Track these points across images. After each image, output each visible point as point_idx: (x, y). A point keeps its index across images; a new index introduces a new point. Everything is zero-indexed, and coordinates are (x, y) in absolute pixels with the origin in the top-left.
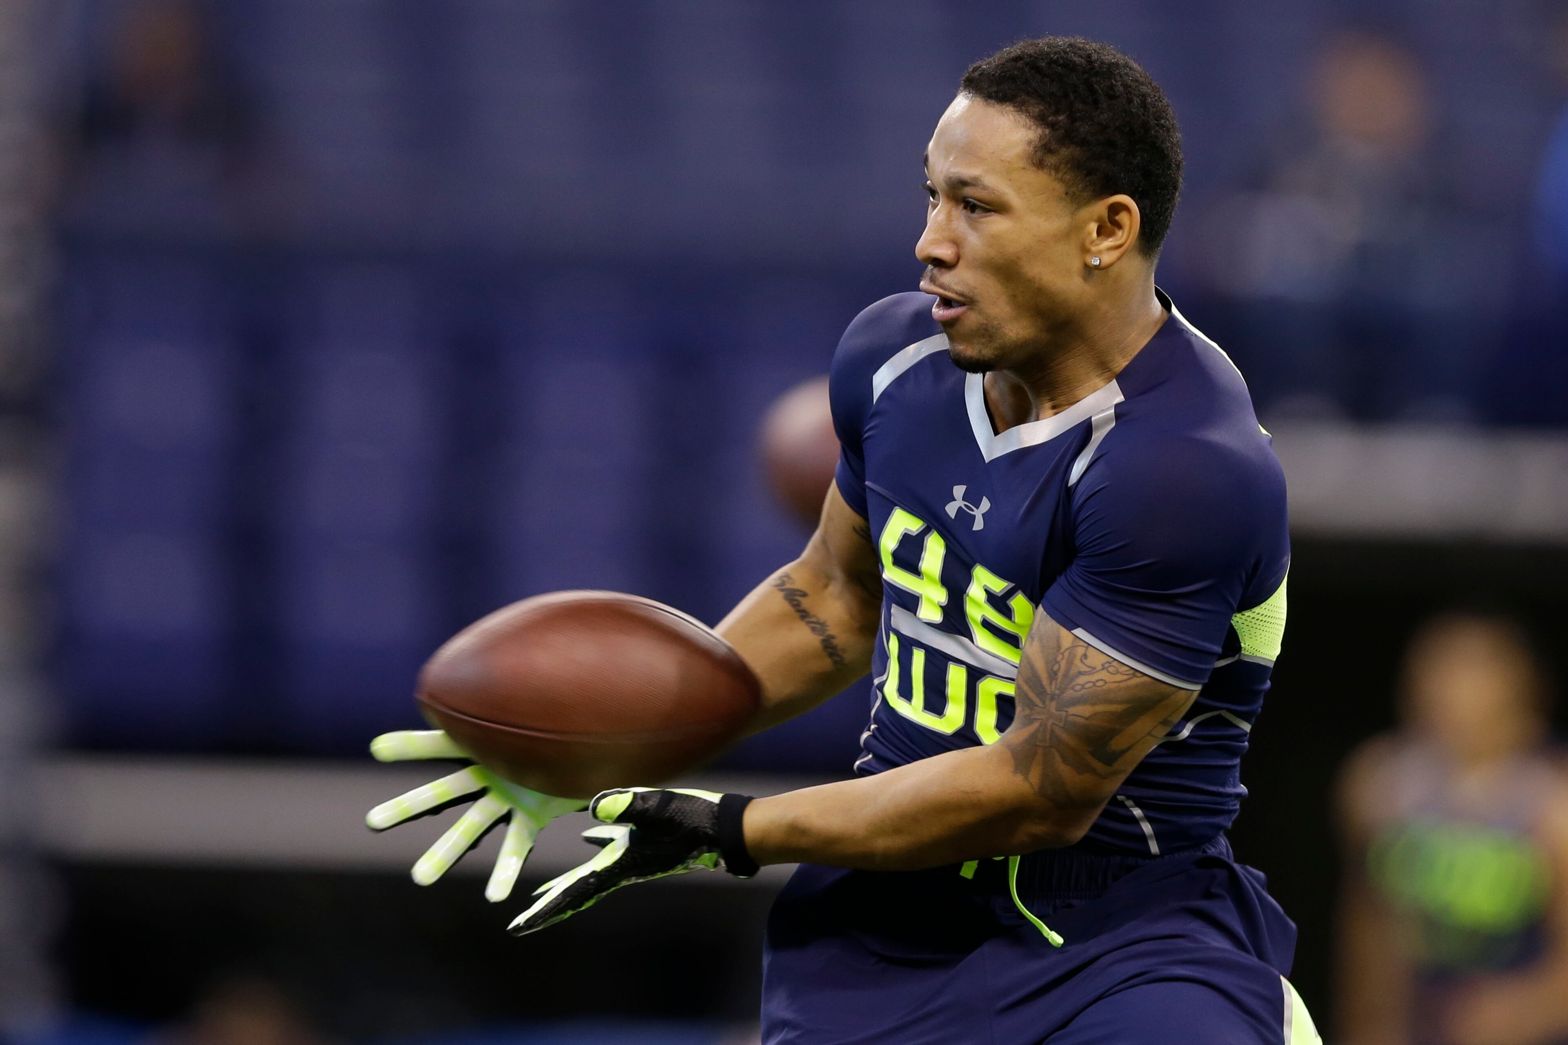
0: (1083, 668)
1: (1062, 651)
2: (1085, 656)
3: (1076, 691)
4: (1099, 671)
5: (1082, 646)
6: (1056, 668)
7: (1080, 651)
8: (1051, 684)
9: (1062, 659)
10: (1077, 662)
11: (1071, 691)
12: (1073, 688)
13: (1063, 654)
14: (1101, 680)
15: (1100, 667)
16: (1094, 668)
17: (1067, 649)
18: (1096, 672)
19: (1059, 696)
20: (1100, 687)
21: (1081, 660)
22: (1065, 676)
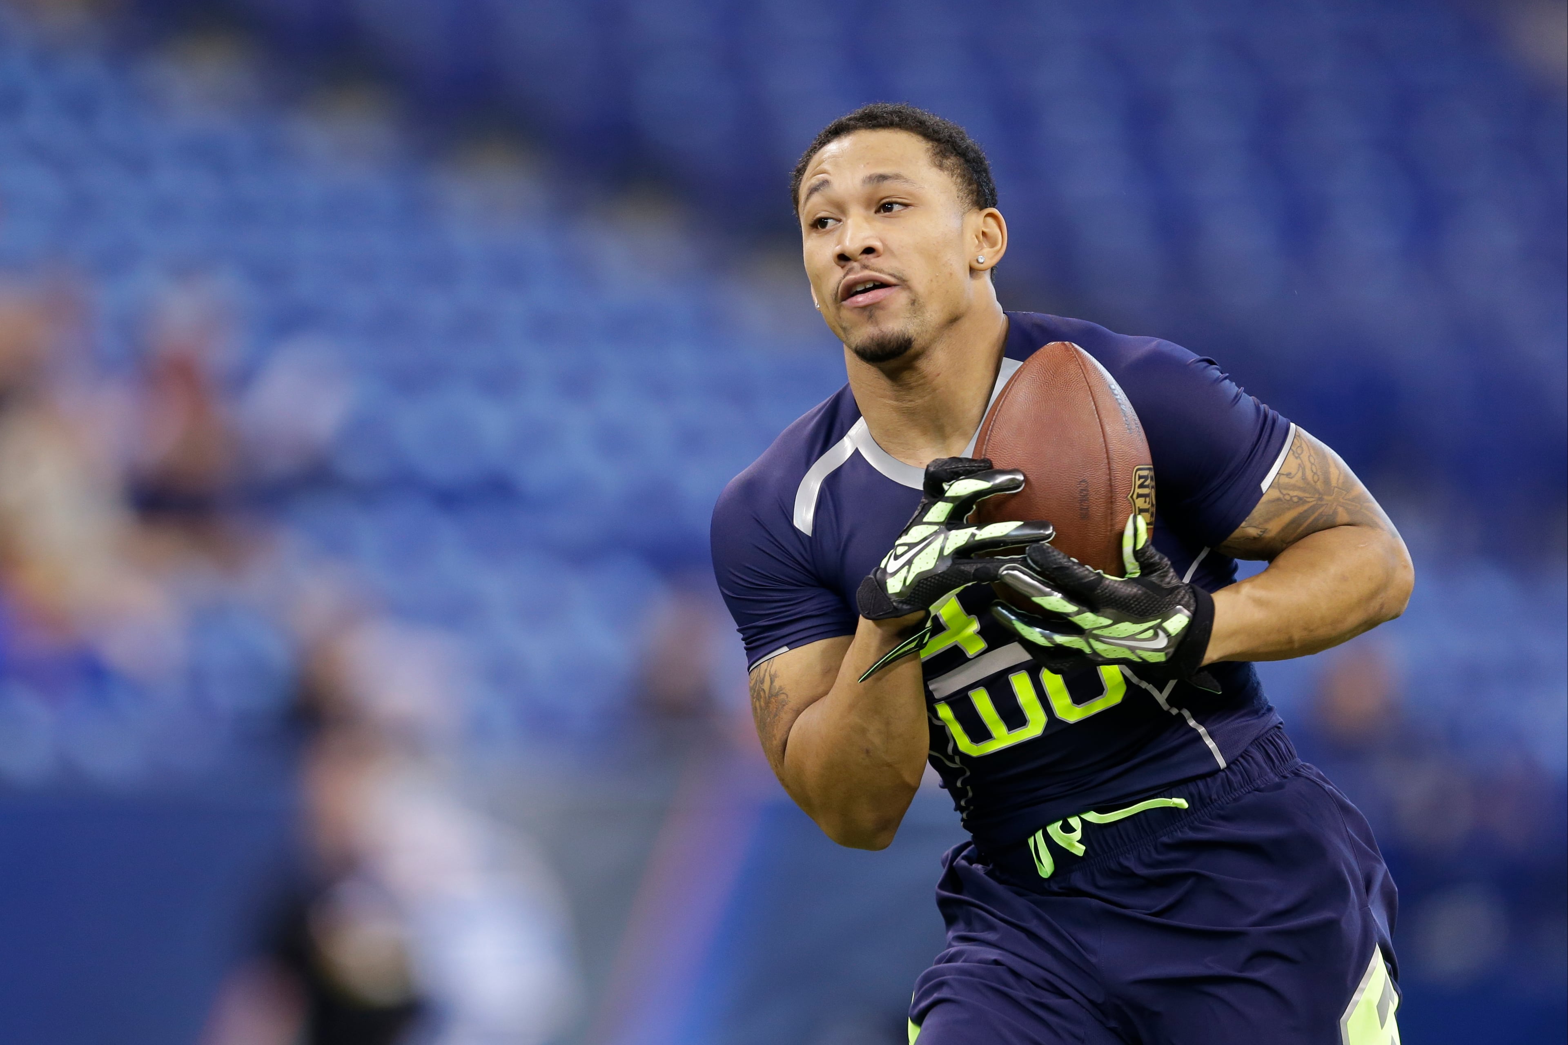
0: (1300, 474)
1: (1281, 496)
2: (1288, 475)
3: (1318, 480)
4: (1302, 461)
5: (1279, 479)
6: (1295, 499)
7: (1284, 480)
8: (1309, 502)
9: (1289, 495)
10: (1293, 481)
11: (1318, 483)
12: (1315, 482)
13: (1284, 495)
14: (1309, 459)
15: (1299, 461)
16: (1299, 465)
17: (1280, 491)
18: (1303, 463)
19: (1320, 494)
20: (1315, 460)
21: (1291, 478)
22: (1303, 490)
